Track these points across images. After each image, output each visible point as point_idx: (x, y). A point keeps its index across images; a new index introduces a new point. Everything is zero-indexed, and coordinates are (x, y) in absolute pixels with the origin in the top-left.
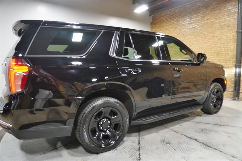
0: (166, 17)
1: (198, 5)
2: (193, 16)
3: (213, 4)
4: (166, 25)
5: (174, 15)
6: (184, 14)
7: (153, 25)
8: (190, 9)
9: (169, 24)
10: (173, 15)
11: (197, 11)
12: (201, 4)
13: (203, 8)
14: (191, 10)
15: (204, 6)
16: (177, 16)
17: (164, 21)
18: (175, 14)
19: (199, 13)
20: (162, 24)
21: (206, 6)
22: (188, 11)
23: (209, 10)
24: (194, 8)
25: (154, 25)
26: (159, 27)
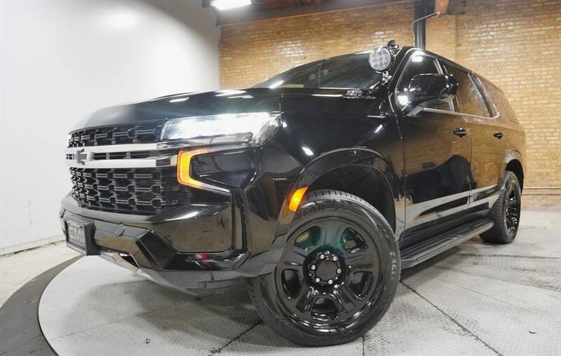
0: (261, 34)
1: (337, 20)
2: (328, 42)
3: (367, 23)
4: (261, 52)
5: (282, 33)
6: (307, 34)
7: (224, 47)
8: (321, 27)
9: (270, 51)
10: (279, 32)
11: (336, 34)
12: (343, 20)
13: (349, 29)
14: (323, 28)
15: (349, 26)
16: (289, 35)
17: (256, 43)
18: (283, 31)
19: (340, 37)
20: (250, 49)
21: (355, 26)
22: (316, 29)
23: (361, 35)
24: (328, 24)
25: (226, 49)
26: (240, 54)
